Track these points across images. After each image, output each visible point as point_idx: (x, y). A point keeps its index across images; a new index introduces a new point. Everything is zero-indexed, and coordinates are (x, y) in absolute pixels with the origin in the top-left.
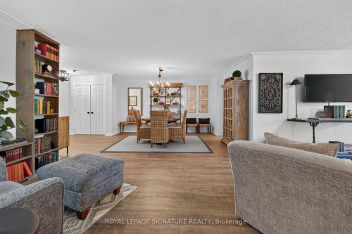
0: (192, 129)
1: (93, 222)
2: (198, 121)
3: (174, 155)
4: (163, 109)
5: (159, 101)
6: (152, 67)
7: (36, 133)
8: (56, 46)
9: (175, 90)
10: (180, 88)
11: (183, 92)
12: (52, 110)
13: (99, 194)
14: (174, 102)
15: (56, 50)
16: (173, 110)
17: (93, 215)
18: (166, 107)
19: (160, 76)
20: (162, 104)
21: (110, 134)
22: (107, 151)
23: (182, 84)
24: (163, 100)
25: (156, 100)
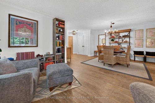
0: (139, 58)
1: (52, 95)
2: (145, 53)
3: (115, 73)
4: (117, 45)
5: (115, 41)
6: (106, 23)
7: (57, 53)
8: (64, 22)
9: (126, 34)
10: (129, 32)
11: (132, 34)
12: (62, 45)
13: (58, 83)
14: (124, 41)
15: (63, 23)
16: (124, 46)
17: (54, 91)
18: (119, 44)
19: (111, 27)
20: (116, 42)
21: (89, 55)
22: (84, 63)
23: (131, 30)
24: (117, 40)
25: (112, 40)
